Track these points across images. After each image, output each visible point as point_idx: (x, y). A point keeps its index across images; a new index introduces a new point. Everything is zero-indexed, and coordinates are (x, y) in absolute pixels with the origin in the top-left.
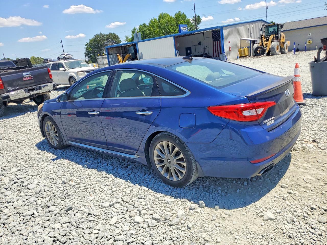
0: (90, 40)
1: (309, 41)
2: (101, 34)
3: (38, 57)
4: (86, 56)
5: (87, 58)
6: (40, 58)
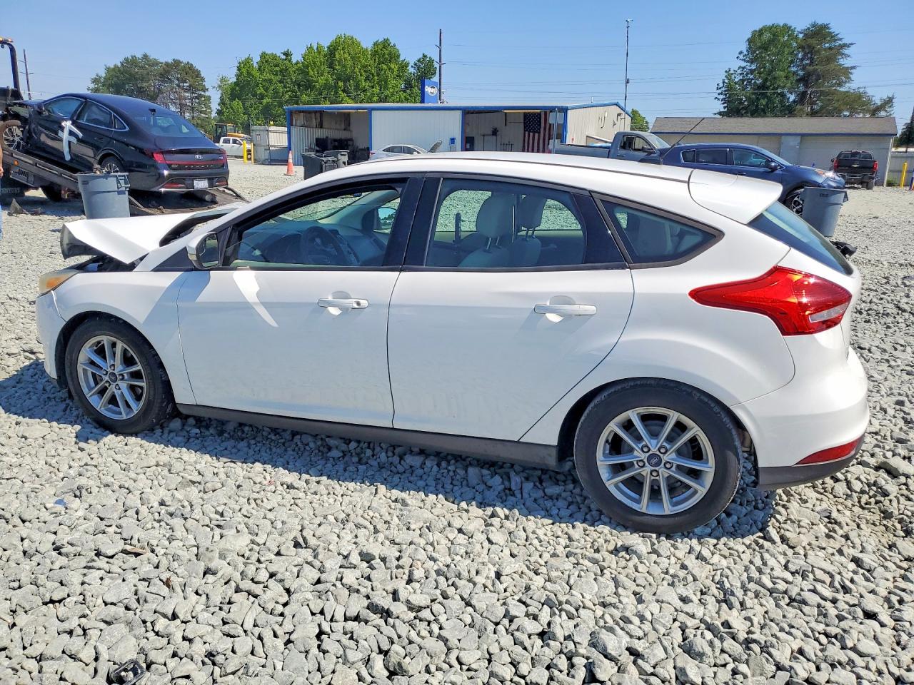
0: (108, 69)
2: (145, 56)
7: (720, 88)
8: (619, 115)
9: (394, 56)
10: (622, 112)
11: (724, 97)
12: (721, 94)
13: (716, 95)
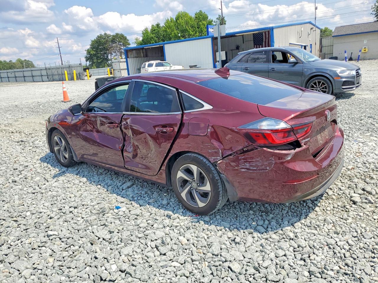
0: (92, 41)
1: (365, 49)
2: (105, 34)
3: (25, 60)
4: (87, 61)
5: (88, 62)
6: (28, 61)
7: (373, 8)
8: (312, 29)
9: (205, 18)
10: (314, 27)
11: (376, 12)
12: (374, 11)
13: (371, 12)
